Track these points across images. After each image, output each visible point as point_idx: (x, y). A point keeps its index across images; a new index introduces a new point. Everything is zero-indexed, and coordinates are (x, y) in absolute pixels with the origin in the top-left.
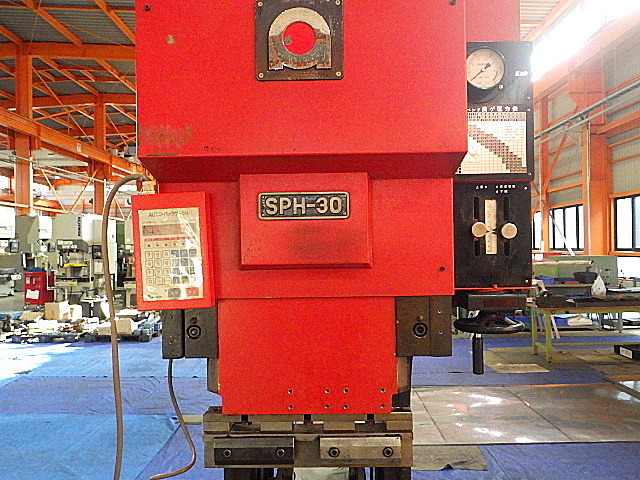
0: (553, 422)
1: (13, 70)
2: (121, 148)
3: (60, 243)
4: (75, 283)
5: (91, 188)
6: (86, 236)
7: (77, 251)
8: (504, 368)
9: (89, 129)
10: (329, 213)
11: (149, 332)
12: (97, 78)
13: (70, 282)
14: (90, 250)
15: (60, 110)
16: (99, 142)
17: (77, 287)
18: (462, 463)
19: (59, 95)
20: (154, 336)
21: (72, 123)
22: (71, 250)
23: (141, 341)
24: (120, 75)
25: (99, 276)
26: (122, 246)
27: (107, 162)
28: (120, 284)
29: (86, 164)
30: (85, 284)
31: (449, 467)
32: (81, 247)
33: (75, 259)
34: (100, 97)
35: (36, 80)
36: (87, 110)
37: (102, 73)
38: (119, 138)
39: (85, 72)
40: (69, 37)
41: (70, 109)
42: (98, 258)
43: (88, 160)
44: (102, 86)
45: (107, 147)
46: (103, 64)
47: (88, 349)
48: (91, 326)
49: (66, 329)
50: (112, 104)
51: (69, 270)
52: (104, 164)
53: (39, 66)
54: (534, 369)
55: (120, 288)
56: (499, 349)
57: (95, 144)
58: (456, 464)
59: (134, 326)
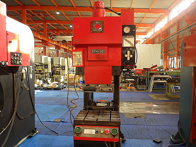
0: (165, 110)
1: (21, 13)
2: (51, 37)
3: (36, 63)
4: (40, 75)
5: (42, 48)
6: (43, 62)
7: (41, 66)
8: (157, 99)
9: (42, 30)
10: (101, 52)
11: (61, 88)
12: (44, 15)
13: (38, 74)
14: (44, 66)
15: (34, 25)
16: (45, 35)
17: (41, 76)
18: (139, 117)
19: (33, 21)
20: (62, 89)
21: (37, 29)
22: (39, 66)
23: (59, 90)
24: (51, 15)
25: (46, 73)
26: (53, 65)
27: (47, 40)
28: (52, 75)
29: (41, 41)
30: (43, 75)
31: (136, 117)
32: (41, 65)
33: (40, 68)
34: (45, 21)
35: (27, 16)
36: (41, 25)
37: (46, 14)
38: (50, 33)
39: (41, 14)
40: (37, 3)
41: (37, 25)
42: (46, 68)
43: (42, 40)
44: (46, 18)
45: (47, 36)
46: (46, 11)
47: (45, 91)
48: (45, 86)
49: (39, 86)
50: (48, 23)
51: (38, 71)
52: (46, 41)
53: (28, 12)
54: (165, 99)
55: (52, 77)
56: (156, 94)
57: (44, 35)
58: (138, 117)
59: (57, 86)
